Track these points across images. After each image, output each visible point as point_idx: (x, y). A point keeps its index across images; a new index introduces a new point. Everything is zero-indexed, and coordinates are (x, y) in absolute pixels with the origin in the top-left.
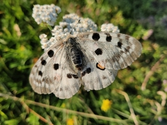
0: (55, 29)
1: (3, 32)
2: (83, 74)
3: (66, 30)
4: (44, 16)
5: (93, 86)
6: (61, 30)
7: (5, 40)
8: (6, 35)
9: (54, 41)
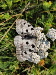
0: (44, 35)
2: (22, 37)
3: (42, 39)
4: (51, 33)
5: (16, 38)
6: (43, 37)
9: (39, 32)
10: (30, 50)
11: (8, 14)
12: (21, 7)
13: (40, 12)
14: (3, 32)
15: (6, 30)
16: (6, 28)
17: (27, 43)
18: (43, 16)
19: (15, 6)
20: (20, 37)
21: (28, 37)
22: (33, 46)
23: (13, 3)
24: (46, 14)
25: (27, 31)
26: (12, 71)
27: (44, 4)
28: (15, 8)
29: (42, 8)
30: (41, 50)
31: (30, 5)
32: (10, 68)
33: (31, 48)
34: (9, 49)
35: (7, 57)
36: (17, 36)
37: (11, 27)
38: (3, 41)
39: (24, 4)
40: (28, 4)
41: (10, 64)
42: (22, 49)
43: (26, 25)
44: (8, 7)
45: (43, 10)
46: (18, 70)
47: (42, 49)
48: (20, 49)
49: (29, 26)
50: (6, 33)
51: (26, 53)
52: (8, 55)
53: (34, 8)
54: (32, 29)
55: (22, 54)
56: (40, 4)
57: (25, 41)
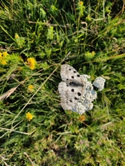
0: (91, 84)
1: (112, 70)
3: (89, 88)
4: (98, 81)
6: (90, 86)
7: (105, 70)
8: (108, 72)
9: (85, 80)
10: (76, 98)
11: (46, 63)
12: (60, 57)
13: (80, 63)
14: (39, 82)
15: (43, 81)
16: (43, 79)
17: (73, 90)
18: (84, 68)
19: (54, 54)
20: (65, 84)
21: (74, 84)
22: (79, 94)
23: (52, 52)
24: (88, 65)
25: (73, 77)
26: (46, 127)
27: (86, 55)
28: (55, 57)
29: (83, 59)
30: (86, 99)
31: (71, 55)
32: (45, 122)
33: (77, 96)
34: (45, 102)
35: (42, 111)
36: (61, 83)
37: (48, 78)
38: (39, 92)
39: (64, 53)
40: (69, 54)
41: (46, 119)
42: (67, 97)
43: (72, 71)
44: (46, 56)
45: (85, 61)
46: (53, 126)
47: (88, 98)
48: (65, 97)
49: (75, 72)
50: (43, 84)
51: (71, 101)
52: (43, 109)
53: (75, 59)
54: (78, 76)
55: (67, 102)
56: (82, 55)
57: (70, 88)
